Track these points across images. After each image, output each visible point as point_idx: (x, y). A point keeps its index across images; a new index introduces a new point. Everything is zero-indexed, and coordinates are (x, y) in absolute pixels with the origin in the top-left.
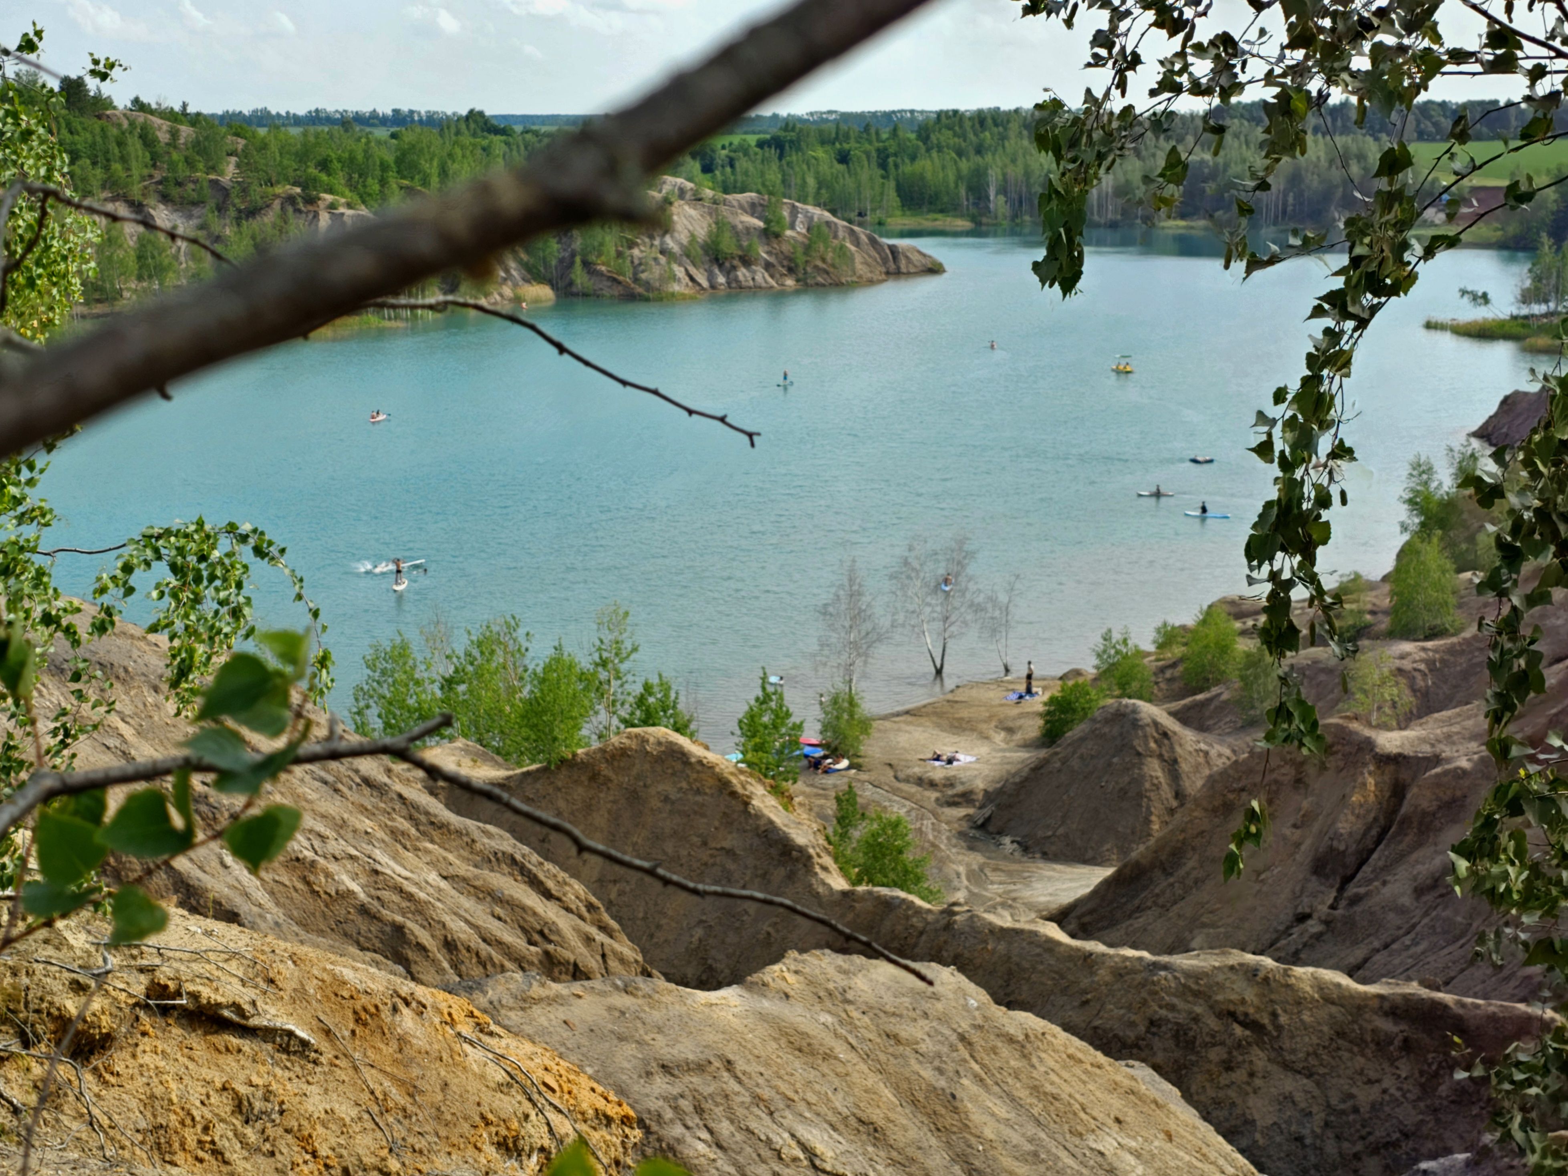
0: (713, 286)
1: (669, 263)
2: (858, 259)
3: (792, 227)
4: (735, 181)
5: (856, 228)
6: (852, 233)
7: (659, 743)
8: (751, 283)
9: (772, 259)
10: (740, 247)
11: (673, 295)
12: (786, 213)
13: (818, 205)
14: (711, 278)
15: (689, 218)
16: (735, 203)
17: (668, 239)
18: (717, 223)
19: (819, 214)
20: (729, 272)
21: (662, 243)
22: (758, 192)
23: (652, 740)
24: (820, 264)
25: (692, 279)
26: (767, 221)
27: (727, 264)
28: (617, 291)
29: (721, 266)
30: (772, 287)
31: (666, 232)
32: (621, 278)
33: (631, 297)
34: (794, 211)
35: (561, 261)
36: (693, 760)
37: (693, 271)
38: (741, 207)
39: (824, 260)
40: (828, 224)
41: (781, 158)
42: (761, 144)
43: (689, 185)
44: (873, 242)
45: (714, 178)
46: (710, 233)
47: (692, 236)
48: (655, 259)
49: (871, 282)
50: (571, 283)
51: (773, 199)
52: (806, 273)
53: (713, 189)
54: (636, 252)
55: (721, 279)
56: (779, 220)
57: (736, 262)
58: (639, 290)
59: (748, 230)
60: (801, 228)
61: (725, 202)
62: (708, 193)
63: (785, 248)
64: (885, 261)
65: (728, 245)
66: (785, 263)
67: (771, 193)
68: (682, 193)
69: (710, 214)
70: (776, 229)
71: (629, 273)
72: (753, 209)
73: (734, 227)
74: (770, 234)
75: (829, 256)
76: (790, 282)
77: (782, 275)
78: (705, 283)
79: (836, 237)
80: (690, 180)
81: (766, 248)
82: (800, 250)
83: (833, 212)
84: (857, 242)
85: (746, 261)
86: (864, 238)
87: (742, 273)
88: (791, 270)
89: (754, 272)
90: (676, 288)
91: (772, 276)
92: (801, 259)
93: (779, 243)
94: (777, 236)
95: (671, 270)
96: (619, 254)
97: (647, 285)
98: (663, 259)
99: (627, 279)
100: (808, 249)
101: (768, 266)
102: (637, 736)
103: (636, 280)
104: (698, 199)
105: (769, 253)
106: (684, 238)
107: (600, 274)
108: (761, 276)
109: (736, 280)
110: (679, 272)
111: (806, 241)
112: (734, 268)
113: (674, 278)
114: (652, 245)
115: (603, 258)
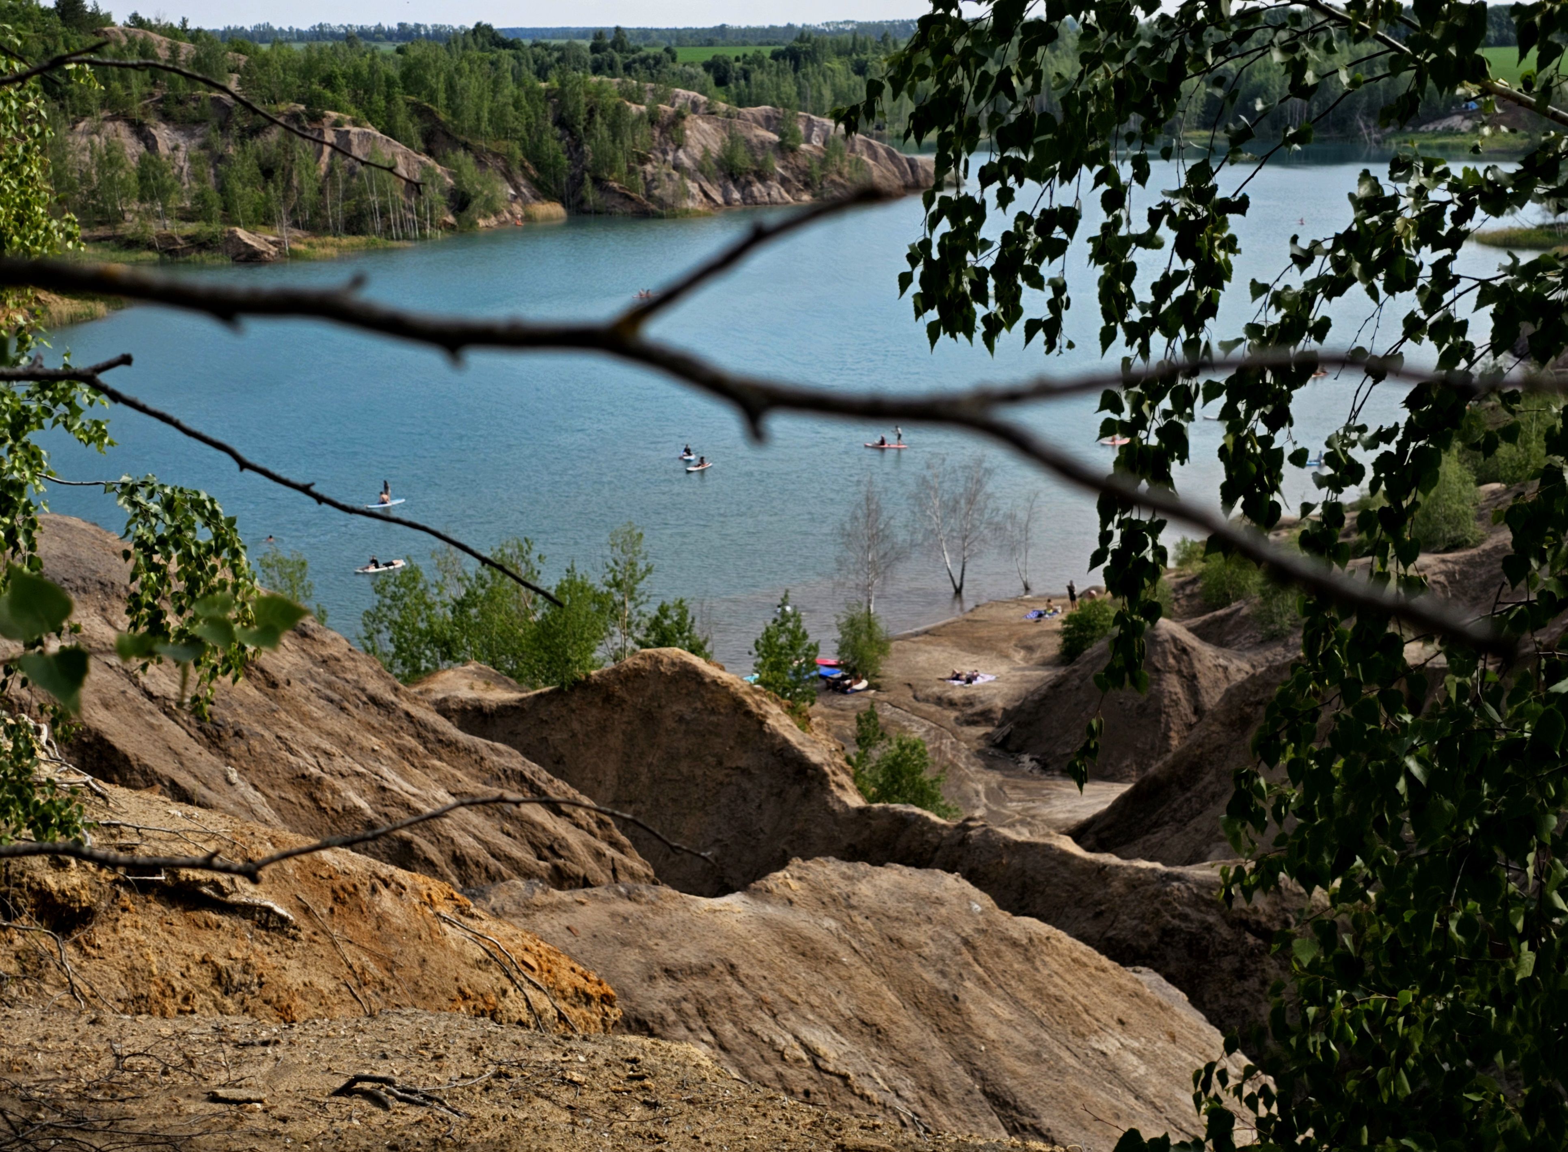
0: (728, 202)
1: (682, 178)
2: (876, 173)
3: (808, 141)
4: (750, 94)
5: (874, 142)
6: (870, 146)
7: (674, 663)
8: (767, 199)
9: (787, 174)
10: (755, 162)
11: (687, 211)
12: (801, 127)
14: (726, 195)
15: (702, 132)
16: (750, 117)
17: (681, 153)
18: (730, 137)
19: (836, 128)
20: (744, 187)
21: (676, 158)
22: (773, 105)
23: (665, 660)
24: (836, 177)
25: (706, 195)
26: (782, 135)
27: (742, 180)
28: (629, 208)
29: (736, 182)
30: (788, 203)
31: (679, 147)
32: (634, 195)
33: (644, 214)
34: (810, 124)
35: (572, 177)
36: (707, 680)
37: (707, 186)
38: (756, 121)
39: (840, 174)
41: (796, 70)
42: (775, 56)
43: (703, 98)
44: (891, 156)
45: (728, 91)
46: (724, 148)
47: (706, 151)
48: (669, 175)
50: (583, 200)
51: (788, 112)
52: (822, 188)
53: (726, 102)
54: (649, 168)
55: (736, 195)
56: (795, 133)
57: (751, 178)
58: (653, 207)
59: (763, 144)
60: (817, 142)
61: (739, 116)
62: (722, 106)
63: (801, 162)
64: (903, 175)
65: (742, 159)
66: (801, 177)
67: (786, 106)
68: (695, 106)
69: (724, 128)
70: (791, 143)
71: (642, 190)
72: (768, 122)
73: (748, 141)
74: (785, 149)
75: (846, 171)
76: (806, 198)
77: (799, 190)
78: (720, 200)
79: (853, 150)
80: (703, 93)
81: (782, 163)
82: (816, 164)
84: (875, 156)
85: (762, 176)
86: (881, 152)
87: (757, 189)
88: (807, 185)
89: (770, 188)
90: (690, 204)
91: (788, 192)
92: (817, 173)
93: (795, 157)
94: (793, 150)
95: (685, 186)
96: (632, 170)
97: (661, 202)
98: (676, 175)
99: (640, 195)
100: (824, 163)
101: (784, 181)
102: (651, 656)
103: (649, 196)
104: (711, 113)
105: (784, 167)
106: (698, 153)
107: (613, 191)
108: (777, 191)
109: (752, 196)
110: (693, 188)
111: (823, 156)
112: (749, 183)
113: (688, 194)
114: (665, 161)
115: (615, 174)
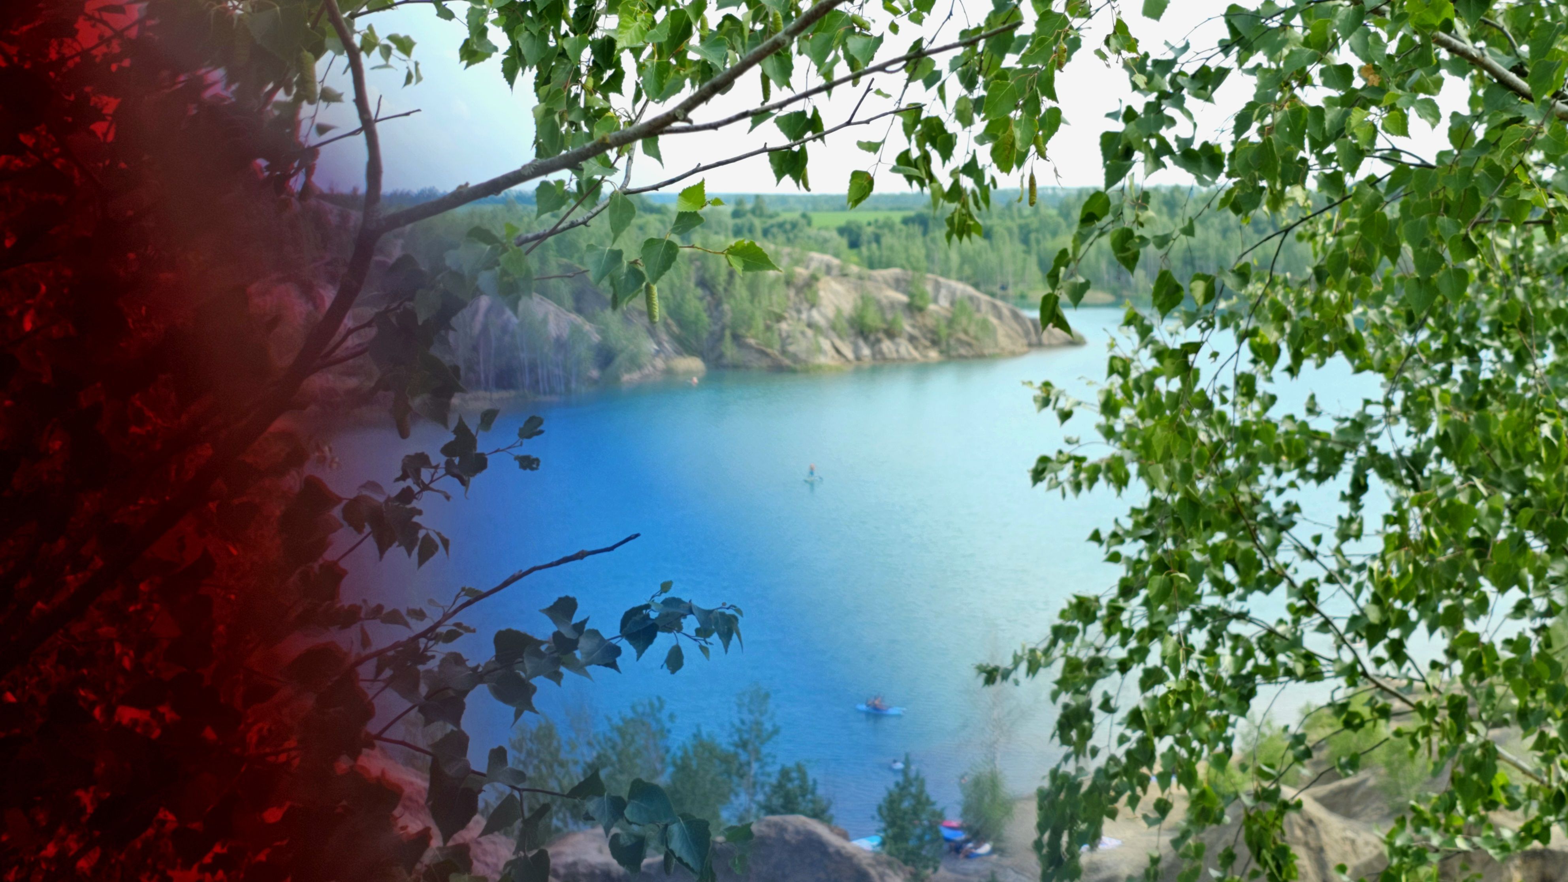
0: (858, 358)
1: (815, 336)
2: (1001, 332)
3: (935, 300)
4: (881, 256)
5: (999, 303)
6: (995, 307)
7: (798, 832)
8: (895, 355)
9: (915, 332)
10: (885, 320)
11: (819, 367)
12: (929, 288)
13: (960, 279)
14: (856, 350)
15: (835, 293)
16: (880, 278)
17: (815, 313)
18: (862, 298)
19: (963, 289)
20: (874, 344)
21: (810, 317)
22: (902, 267)
23: (790, 828)
24: (962, 336)
25: (838, 351)
26: (911, 296)
27: (872, 338)
28: (765, 363)
29: (866, 339)
30: (914, 360)
31: (813, 306)
32: (769, 351)
33: (778, 369)
34: (937, 286)
35: (712, 334)
36: (831, 850)
37: (839, 343)
38: (886, 282)
39: (966, 332)
40: (971, 298)
41: (925, 233)
42: (906, 221)
43: (836, 262)
44: (1016, 316)
45: (860, 254)
46: (855, 308)
47: (839, 311)
48: (803, 333)
49: (1013, 354)
50: (721, 356)
51: (917, 275)
52: (948, 345)
53: (858, 264)
54: (784, 326)
55: (866, 351)
56: (923, 295)
57: (881, 335)
58: (787, 362)
59: (893, 305)
60: (944, 302)
61: (870, 278)
62: (854, 269)
63: (930, 322)
64: (1027, 334)
65: (872, 318)
66: (929, 336)
67: (915, 269)
68: (828, 269)
69: (856, 289)
70: (920, 303)
71: (777, 346)
72: (898, 284)
73: (878, 302)
74: (914, 308)
75: (972, 329)
76: (933, 354)
77: (926, 347)
78: (850, 355)
79: (978, 310)
80: (837, 255)
81: (911, 321)
82: (943, 324)
83: (976, 286)
84: (1000, 316)
85: (891, 334)
86: (1006, 312)
87: (887, 346)
88: (935, 343)
89: (898, 345)
90: (822, 360)
91: (916, 348)
92: (944, 331)
93: (923, 317)
94: (921, 310)
95: (818, 343)
96: (768, 328)
97: (795, 358)
98: (810, 333)
99: (775, 351)
100: (951, 322)
101: (912, 339)
102: (776, 824)
103: (784, 352)
104: (844, 275)
105: (913, 326)
106: (830, 313)
107: (750, 347)
108: (905, 348)
109: (881, 352)
110: (826, 344)
111: (949, 315)
112: (878, 341)
113: (820, 350)
114: (799, 319)
115: (753, 332)
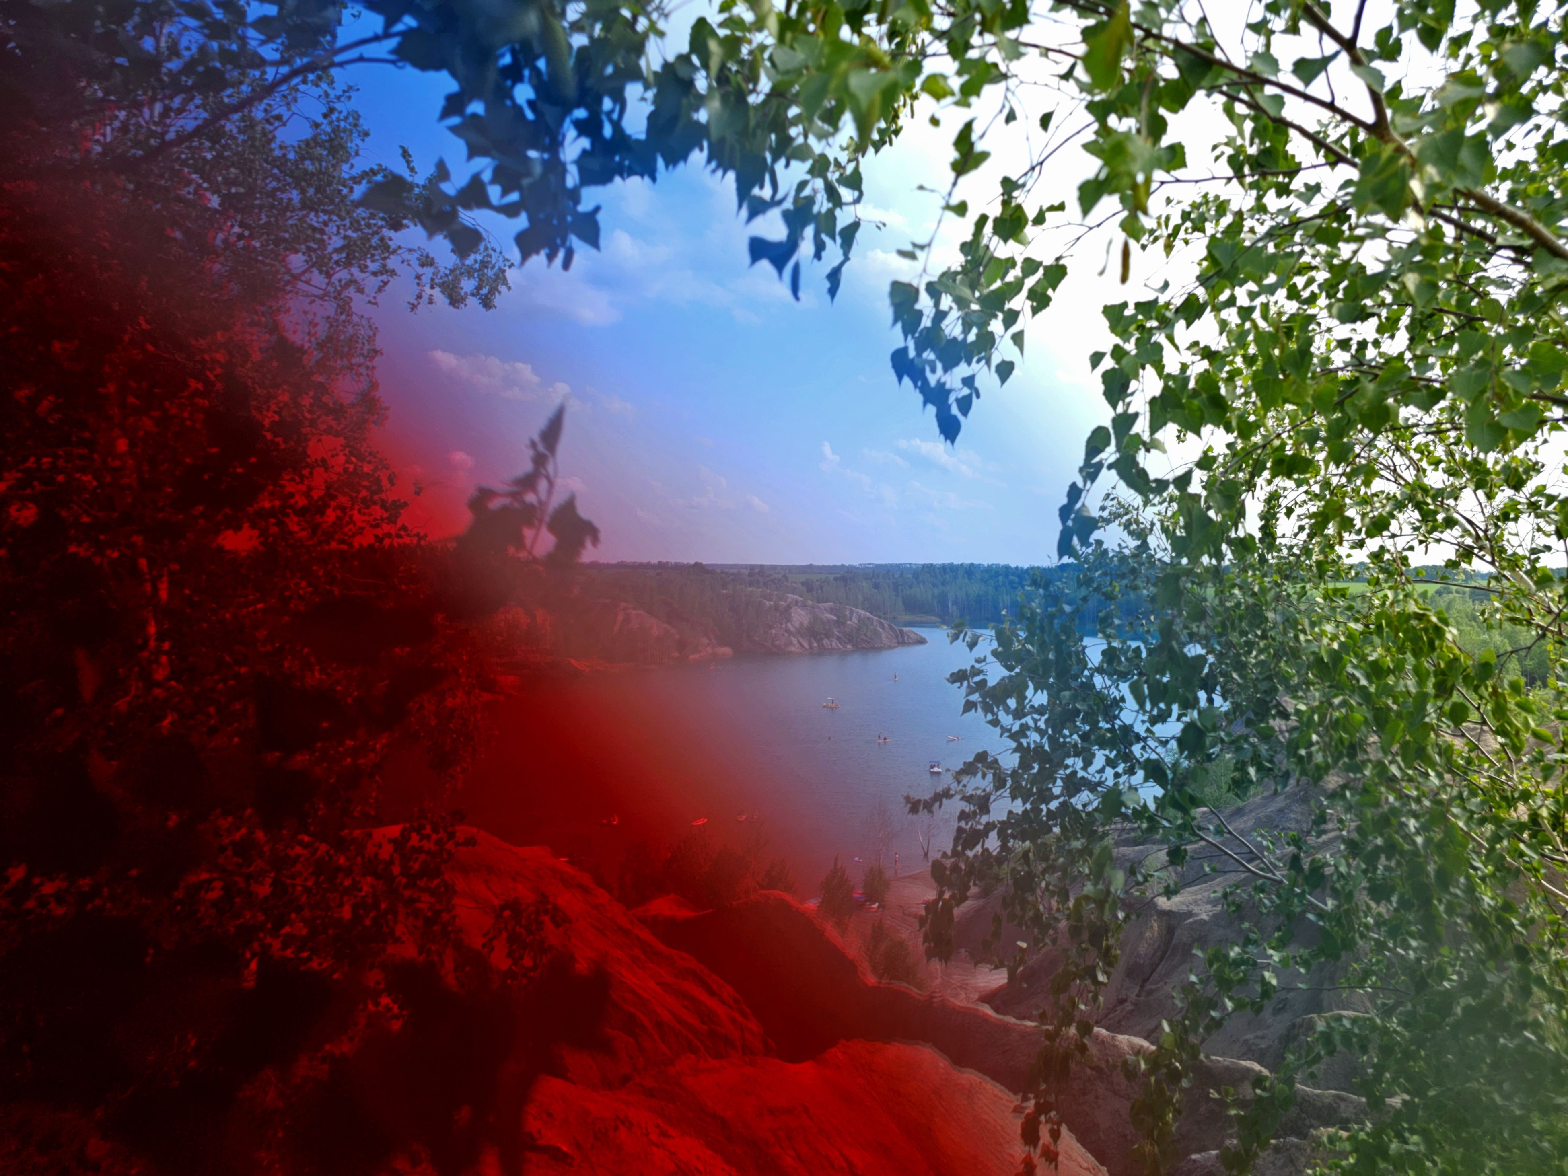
0: (811, 647)
1: (789, 636)
2: (883, 636)
3: (851, 619)
4: (823, 597)
5: (883, 621)
6: (880, 623)
7: (777, 899)
8: (830, 647)
9: (840, 635)
10: (825, 629)
11: (791, 652)
12: (847, 613)
13: (863, 609)
14: (810, 644)
15: (800, 615)
16: (823, 608)
17: (789, 625)
18: (813, 617)
19: (864, 613)
20: (819, 641)
21: (786, 626)
22: (834, 602)
23: (773, 897)
24: (864, 638)
25: (801, 644)
26: (838, 617)
27: (818, 637)
28: (763, 650)
29: (815, 638)
31: (788, 621)
32: (765, 644)
33: (770, 653)
35: (736, 635)
36: (793, 908)
37: (801, 640)
38: (826, 609)
39: (866, 636)
40: (869, 618)
41: (845, 585)
42: (836, 579)
43: (800, 599)
44: (891, 627)
45: (813, 595)
46: (810, 622)
47: (801, 624)
48: (783, 635)
49: (890, 647)
50: (741, 646)
51: (842, 606)
52: (857, 642)
53: (812, 601)
54: (773, 631)
55: (815, 645)
56: (844, 616)
57: (823, 636)
58: (775, 649)
59: (829, 621)
60: (855, 620)
61: (817, 607)
62: (810, 603)
63: (847, 630)
64: (897, 637)
65: (819, 628)
66: (847, 637)
67: (840, 603)
68: (797, 603)
69: (810, 613)
70: (842, 620)
71: (770, 642)
72: (831, 611)
73: (822, 619)
74: (840, 623)
75: (869, 634)
76: (849, 646)
77: (846, 643)
78: (807, 646)
79: (872, 624)
80: (801, 596)
81: (838, 630)
82: (854, 631)
83: (871, 613)
84: (883, 627)
85: (828, 637)
86: (886, 626)
87: (826, 642)
88: (850, 641)
89: (832, 641)
90: (793, 649)
91: (840, 644)
92: (855, 635)
93: (844, 627)
94: (844, 623)
95: (790, 640)
96: (765, 632)
97: (779, 647)
98: (786, 635)
99: (769, 644)
100: (858, 630)
101: (838, 639)
102: (765, 895)
103: (773, 645)
104: (804, 606)
105: (839, 632)
106: (797, 625)
107: (756, 642)
108: (835, 643)
109: (823, 645)
110: (794, 641)
111: (858, 627)
112: (822, 639)
113: (791, 643)
114: (781, 628)
115: (757, 634)
